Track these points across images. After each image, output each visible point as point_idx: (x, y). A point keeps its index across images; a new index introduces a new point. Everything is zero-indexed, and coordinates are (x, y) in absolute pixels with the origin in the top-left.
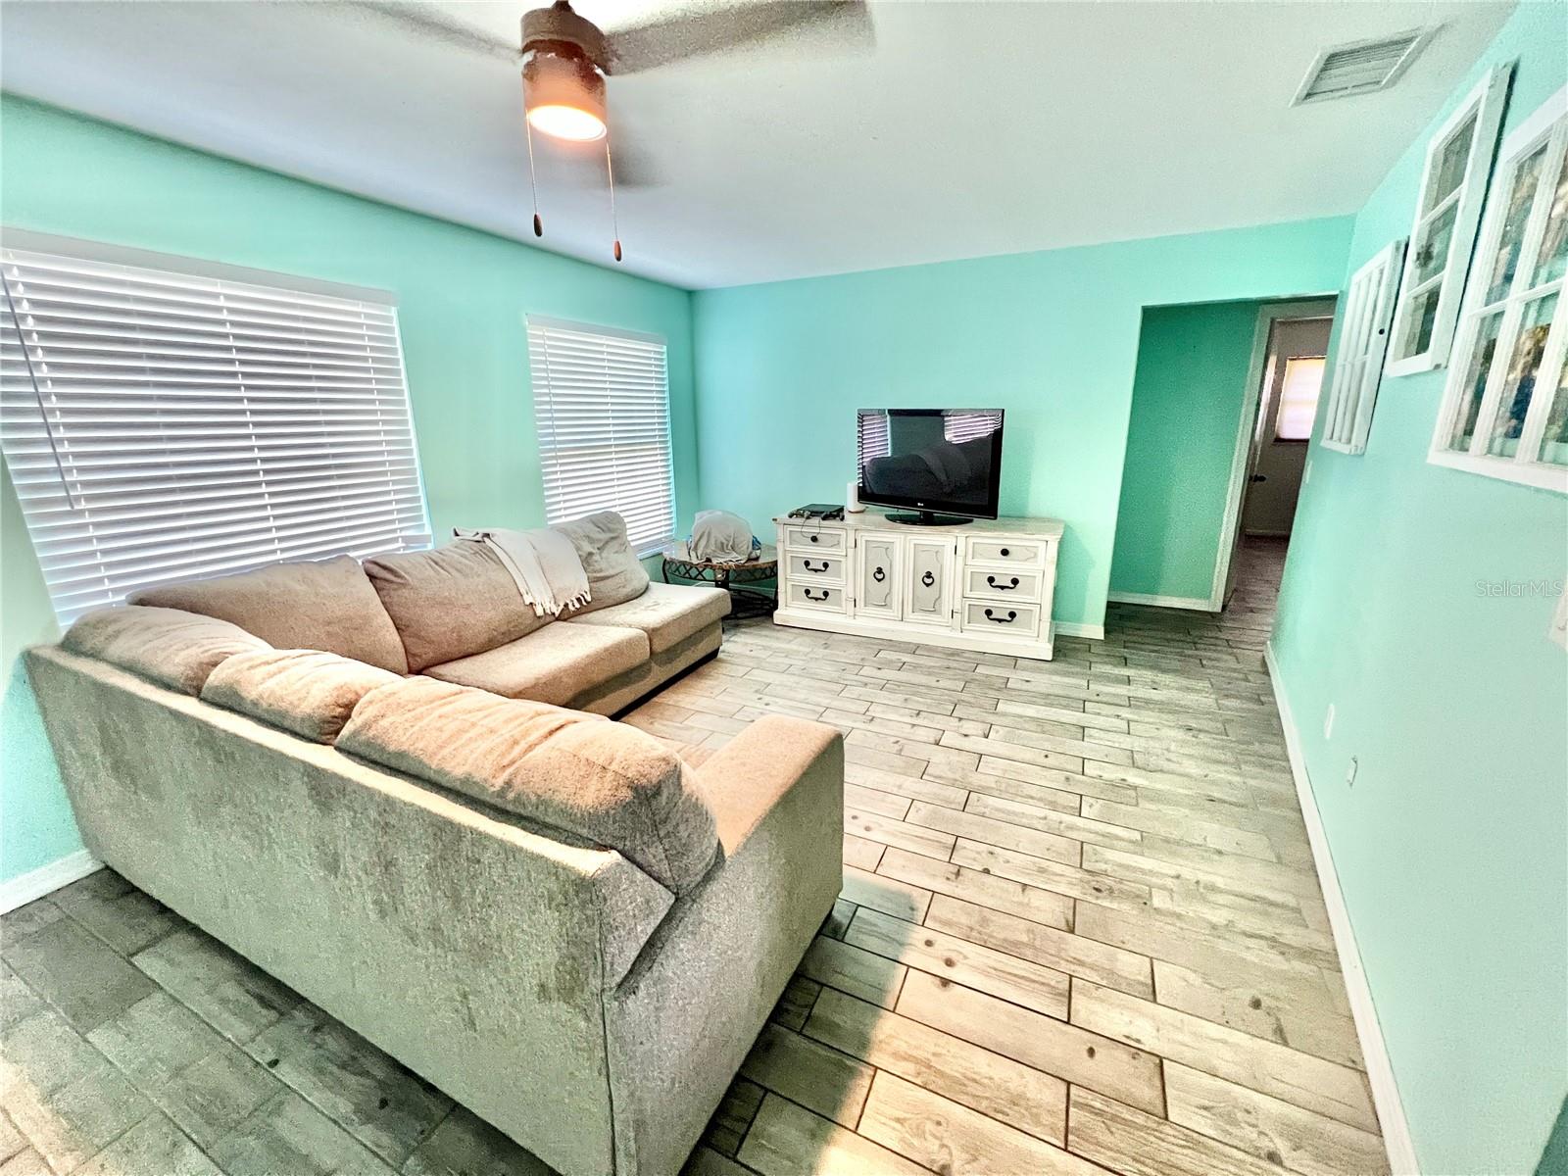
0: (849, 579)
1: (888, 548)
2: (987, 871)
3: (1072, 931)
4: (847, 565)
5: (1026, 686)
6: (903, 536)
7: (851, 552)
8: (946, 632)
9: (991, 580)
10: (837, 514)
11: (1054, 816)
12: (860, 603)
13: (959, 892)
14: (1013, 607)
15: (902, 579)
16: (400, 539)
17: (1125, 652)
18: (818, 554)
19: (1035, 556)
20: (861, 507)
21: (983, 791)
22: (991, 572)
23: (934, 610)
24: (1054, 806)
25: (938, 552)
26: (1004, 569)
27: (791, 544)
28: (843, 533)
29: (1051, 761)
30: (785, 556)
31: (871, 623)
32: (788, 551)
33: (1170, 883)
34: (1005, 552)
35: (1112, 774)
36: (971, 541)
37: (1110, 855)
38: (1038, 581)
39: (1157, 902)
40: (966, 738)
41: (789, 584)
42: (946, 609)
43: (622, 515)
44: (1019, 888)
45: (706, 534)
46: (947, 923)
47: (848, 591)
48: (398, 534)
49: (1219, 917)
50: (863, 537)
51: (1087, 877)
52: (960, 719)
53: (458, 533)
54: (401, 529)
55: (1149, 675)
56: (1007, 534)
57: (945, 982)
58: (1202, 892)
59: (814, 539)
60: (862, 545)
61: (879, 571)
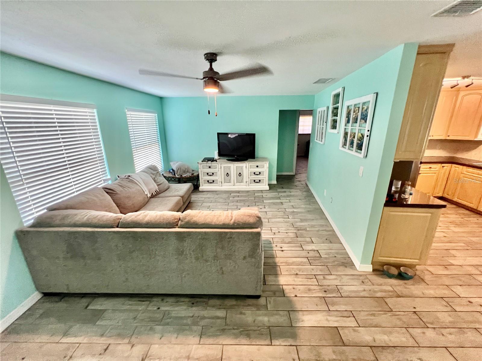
0: (219, 177)
1: (229, 168)
2: (279, 232)
3: (297, 237)
4: (219, 173)
5: (266, 196)
6: (233, 165)
7: (220, 170)
8: (245, 187)
9: (254, 173)
10: (212, 160)
11: (285, 220)
12: (223, 182)
13: (276, 237)
14: (259, 179)
15: (233, 175)
16: (102, 180)
18: (210, 171)
19: (264, 166)
20: (219, 158)
21: (270, 218)
22: (254, 171)
23: (242, 182)
24: (285, 218)
25: (242, 168)
26: (257, 170)
28: (217, 165)
29: (280, 210)
30: (201, 172)
31: (226, 187)
32: (202, 170)
33: (308, 226)
34: (257, 166)
35: (292, 210)
36: (250, 164)
37: (298, 224)
38: (265, 172)
39: (308, 229)
41: (203, 180)
42: (245, 181)
44: (286, 233)
45: (179, 169)
46: (277, 242)
47: (220, 180)
48: (102, 179)
49: (317, 229)
50: (223, 166)
51: (296, 228)
52: (258, 205)
53: (119, 176)
54: (103, 177)
56: (258, 162)
57: (282, 251)
58: (313, 226)
59: (210, 167)
60: (222, 168)
61: (227, 174)
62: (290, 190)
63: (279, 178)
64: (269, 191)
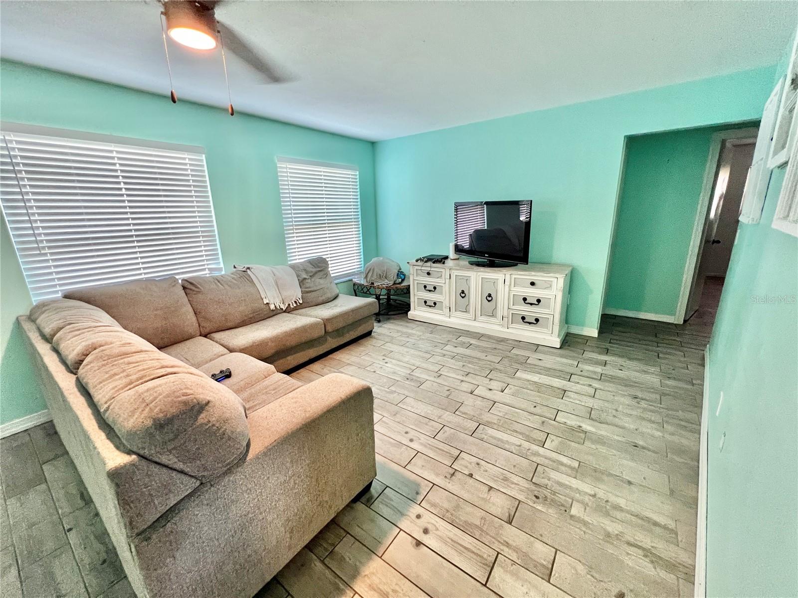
0: (445, 296)
1: (467, 279)
2: (471, 475)
3: (510, 523)
4: (446, 288)
5: (539, 363)
6: (475, 273)
7: (447, 281)
8: (498, 328)
9: (525, 299)
10: (442, 260)
11: (526, 445)
12: (453, 309)
13: (449, 487)
14: (538, 316)
15: (475, 297)
16: (207, 269)
17: (608, 345)
18: (430, 281)
19: (551, 286)
20: (456, 256)
21: (488, 424)
22: (525, 295)
23: (493, 315)
24: (528, 439)
25: (495, 282)
26: (533, 293)
27: (417, 276)
28: (443, 270)
29: (538, 410)
30: (414, 282)
31: (458, 321)
32: (416, 280)
33: (586, 499)
34: (533, 284)
35: (573, 422)
36: (514, 276)
37: (554, 475)
38: (552, 301)
39: (574, 511)
40: (491, 391)
41: (416, 297)
42: (499, 315)
43: (327, 260)
44: (487, 489)
45: (372, 270)
46: (434, 505)
47: (446, 303)
48: (206, 267)
49: (614, 528)
50: (455, 273)
51: (533, 487)
52: (491, 379)
53: (236, 266)
54: (208, 264)
55: (620, 361)
56: (533, 273)
57: (419, 543)
58: (605, 509)
59: (429, 274)
60: (453, 278)
61: (463, 292)
62: (624, 364)
63: (608, 323)
64: (559, 351)
